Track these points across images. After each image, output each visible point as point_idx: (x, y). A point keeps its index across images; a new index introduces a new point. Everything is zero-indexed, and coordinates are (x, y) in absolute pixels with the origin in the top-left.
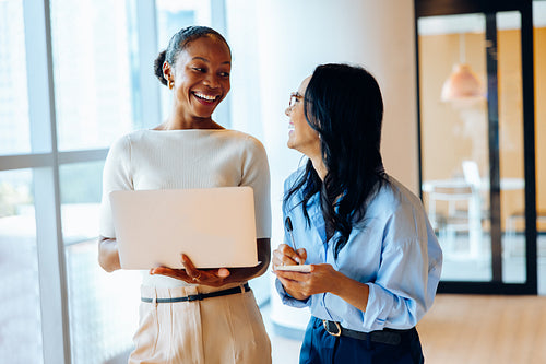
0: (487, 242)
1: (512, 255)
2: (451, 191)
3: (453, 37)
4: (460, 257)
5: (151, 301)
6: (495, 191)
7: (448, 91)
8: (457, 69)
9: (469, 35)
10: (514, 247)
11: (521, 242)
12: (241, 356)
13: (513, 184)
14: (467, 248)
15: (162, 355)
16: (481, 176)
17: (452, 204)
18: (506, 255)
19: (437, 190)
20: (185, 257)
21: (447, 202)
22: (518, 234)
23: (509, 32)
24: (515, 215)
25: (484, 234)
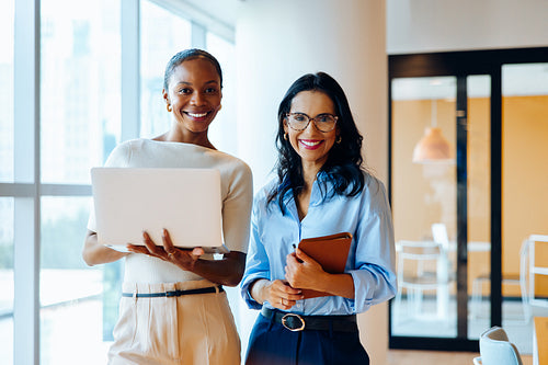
0: (454, 305)
1: (477, 317)
2: (419, 251)
3: (425, 104)
4: (428, 318)
5: (131, 295)
6: (462, 261)
7: (420, 153)
8: (428, 132)
9: (441, 101)
10: (479, 311)
11: (487, 306)
12: (214, 351)
13: (479, 246)
14: (435, 310)
15: (139, 346)
16: (450, 239)
17: (422, 264)
18: (471, 317)
19: (405, 249)
20: (166, 231)
21: (416, 262)
22: (484, 299)
23: (479, 99)
24: (480, 277)
25: (451, 298)
